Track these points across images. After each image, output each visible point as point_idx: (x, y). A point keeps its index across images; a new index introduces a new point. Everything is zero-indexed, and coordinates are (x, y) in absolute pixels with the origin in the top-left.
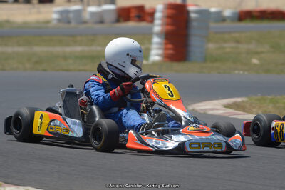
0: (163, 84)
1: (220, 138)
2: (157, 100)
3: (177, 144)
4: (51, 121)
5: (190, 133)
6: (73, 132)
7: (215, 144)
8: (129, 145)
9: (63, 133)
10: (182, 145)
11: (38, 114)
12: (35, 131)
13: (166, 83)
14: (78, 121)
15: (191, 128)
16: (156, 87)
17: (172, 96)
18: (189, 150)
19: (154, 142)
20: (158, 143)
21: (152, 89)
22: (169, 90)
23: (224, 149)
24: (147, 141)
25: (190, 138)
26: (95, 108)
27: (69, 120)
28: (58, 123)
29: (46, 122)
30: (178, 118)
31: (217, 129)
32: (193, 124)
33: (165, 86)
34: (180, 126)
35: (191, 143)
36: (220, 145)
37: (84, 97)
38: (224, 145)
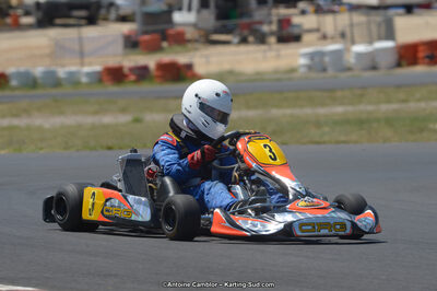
0: (261, 143)
1: (343, 216)
2: (254, 165)
3: (282, 226)
4: (107, 200)
5: (300, 211)
6: (137, 214)
7: (336, 224)
8: (214, 229)
9: (123, 216)
10: (289, 227)
11: (88, 191)
12: (86, 216)
13: (267, 142)
14: (143, 199)
15: (301, 203)
16: (251, 147)
17: (275, 159)
18: (299, 233)
19: (249, 224)
20: (255, 226)
21: (246, 150)
22: (271, 151)
23: (349, 230)
24: (240, 222)
25: (300, 216)
26: (167, 180)
27: (131, 198)
28: (116, 202)
29: (100, 202)
30: (284, 190)
31: (340, 205)
32: (304, 197)
33: (265, 146)
34: (287, 201)
35: (302, 224)
36: (343, 226)
37: (152, 166)
38: (349, 225)
